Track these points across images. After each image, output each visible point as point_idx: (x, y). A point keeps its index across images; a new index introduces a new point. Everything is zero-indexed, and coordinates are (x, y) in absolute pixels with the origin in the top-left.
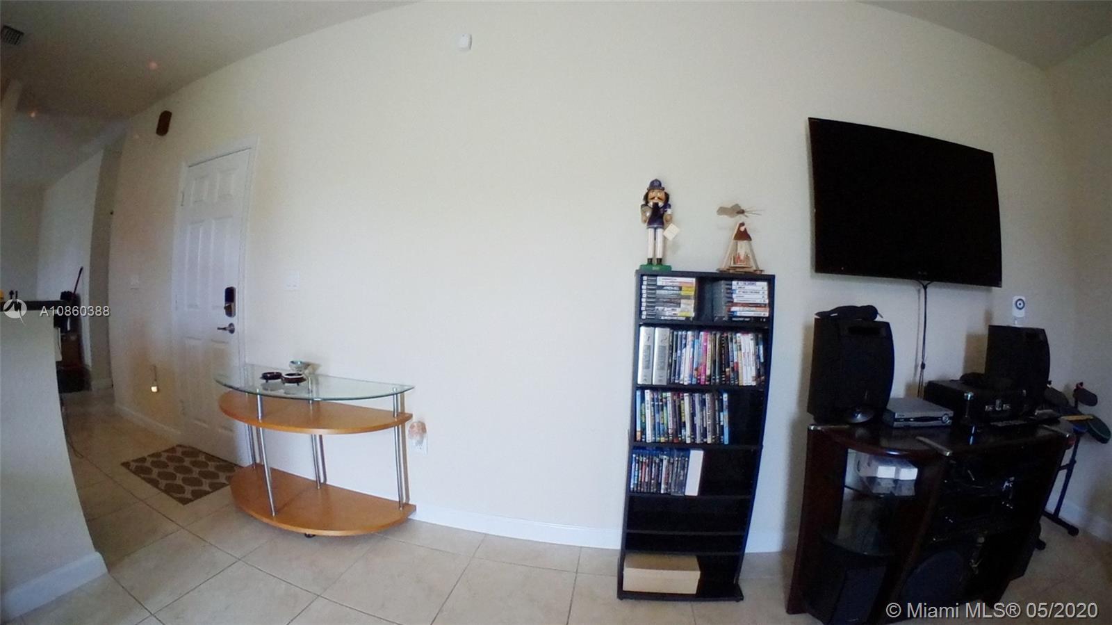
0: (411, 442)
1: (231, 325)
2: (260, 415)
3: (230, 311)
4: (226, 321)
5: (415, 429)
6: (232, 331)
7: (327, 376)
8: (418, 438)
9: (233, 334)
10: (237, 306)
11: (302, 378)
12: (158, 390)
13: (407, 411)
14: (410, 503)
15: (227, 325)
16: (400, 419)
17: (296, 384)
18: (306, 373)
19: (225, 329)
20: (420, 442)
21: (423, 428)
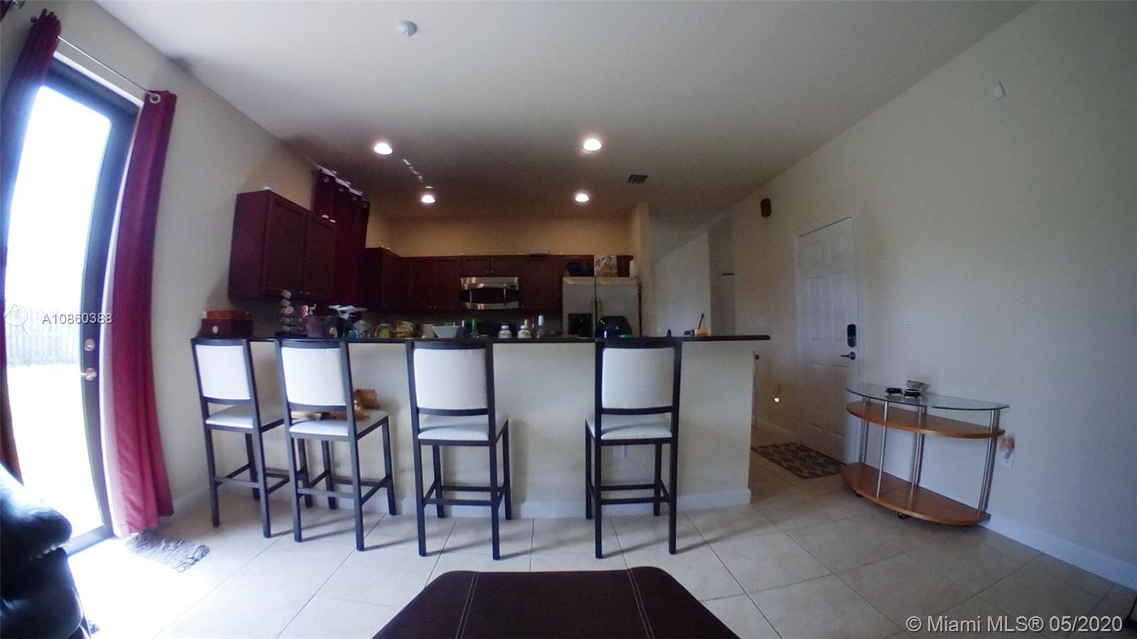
0: (1001, 454)
1: (853, 353)
2: (885, 417)
3: (852, 343)
4: (848, 350)
5: (1006, 442)
6: (853, 358)
7: (936, 395)
8: (1007, 451)
9: (855, 360)
10: (857, 339)
11: (918, 393)
12: (780, 401)
13: (1001, 427)
14: (987, 512)
15: (848, 353)
16: (995, 434)
17: (913, 398)
18: (920, 390)
19: (847, 356)
20: (1008, 456)
21: (1012, 445)
